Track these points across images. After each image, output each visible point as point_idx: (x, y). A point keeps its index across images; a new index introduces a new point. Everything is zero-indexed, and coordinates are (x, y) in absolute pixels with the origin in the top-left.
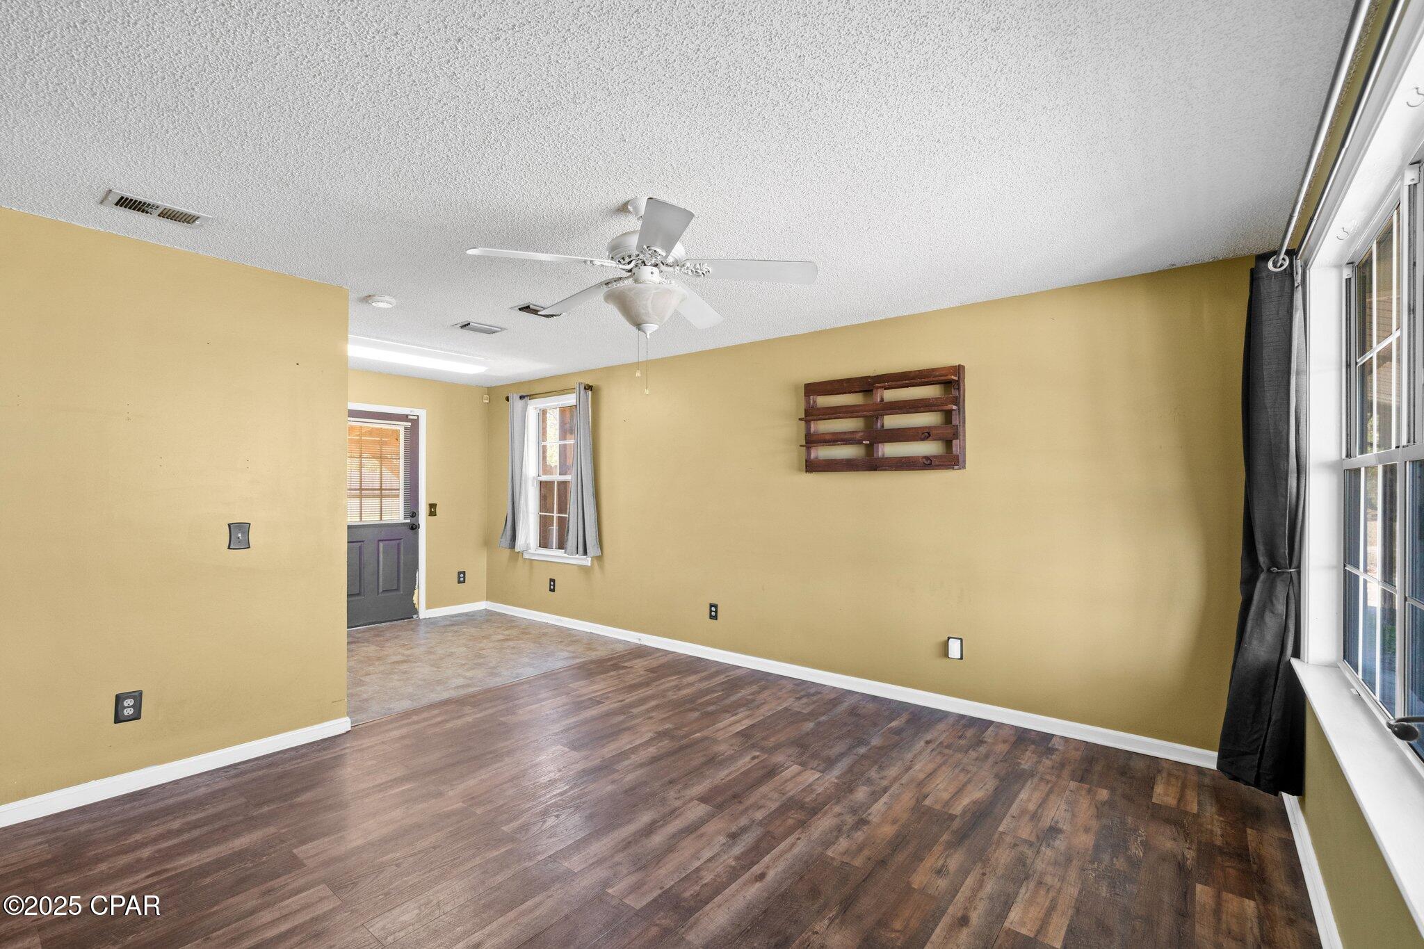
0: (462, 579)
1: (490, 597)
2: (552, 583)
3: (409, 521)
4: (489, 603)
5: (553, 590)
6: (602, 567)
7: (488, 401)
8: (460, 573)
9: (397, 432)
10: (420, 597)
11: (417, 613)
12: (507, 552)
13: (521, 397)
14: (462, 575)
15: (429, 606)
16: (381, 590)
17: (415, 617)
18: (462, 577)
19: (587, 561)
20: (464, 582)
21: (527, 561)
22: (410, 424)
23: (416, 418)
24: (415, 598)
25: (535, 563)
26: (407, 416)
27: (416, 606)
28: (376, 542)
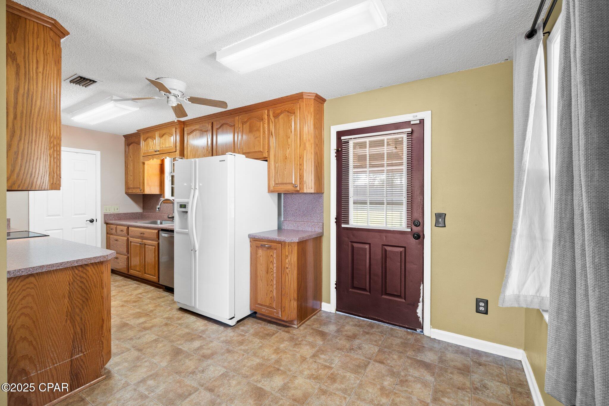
0: (482, 309)
3: (411, 230)
4: (525, 355)
8: (479, 300)
9: (400, 140)
10: (425, 311)
11: (421, 326)
14: (482, 304)
15: (433, 325)
16: (384, 292)
17: (419, 330)
18: (482, 306)
20: (485, 313)
22: (411, 129)
23: (421, 121)
24: (419, 311)
26: (409, 122)
27: (421, 320)
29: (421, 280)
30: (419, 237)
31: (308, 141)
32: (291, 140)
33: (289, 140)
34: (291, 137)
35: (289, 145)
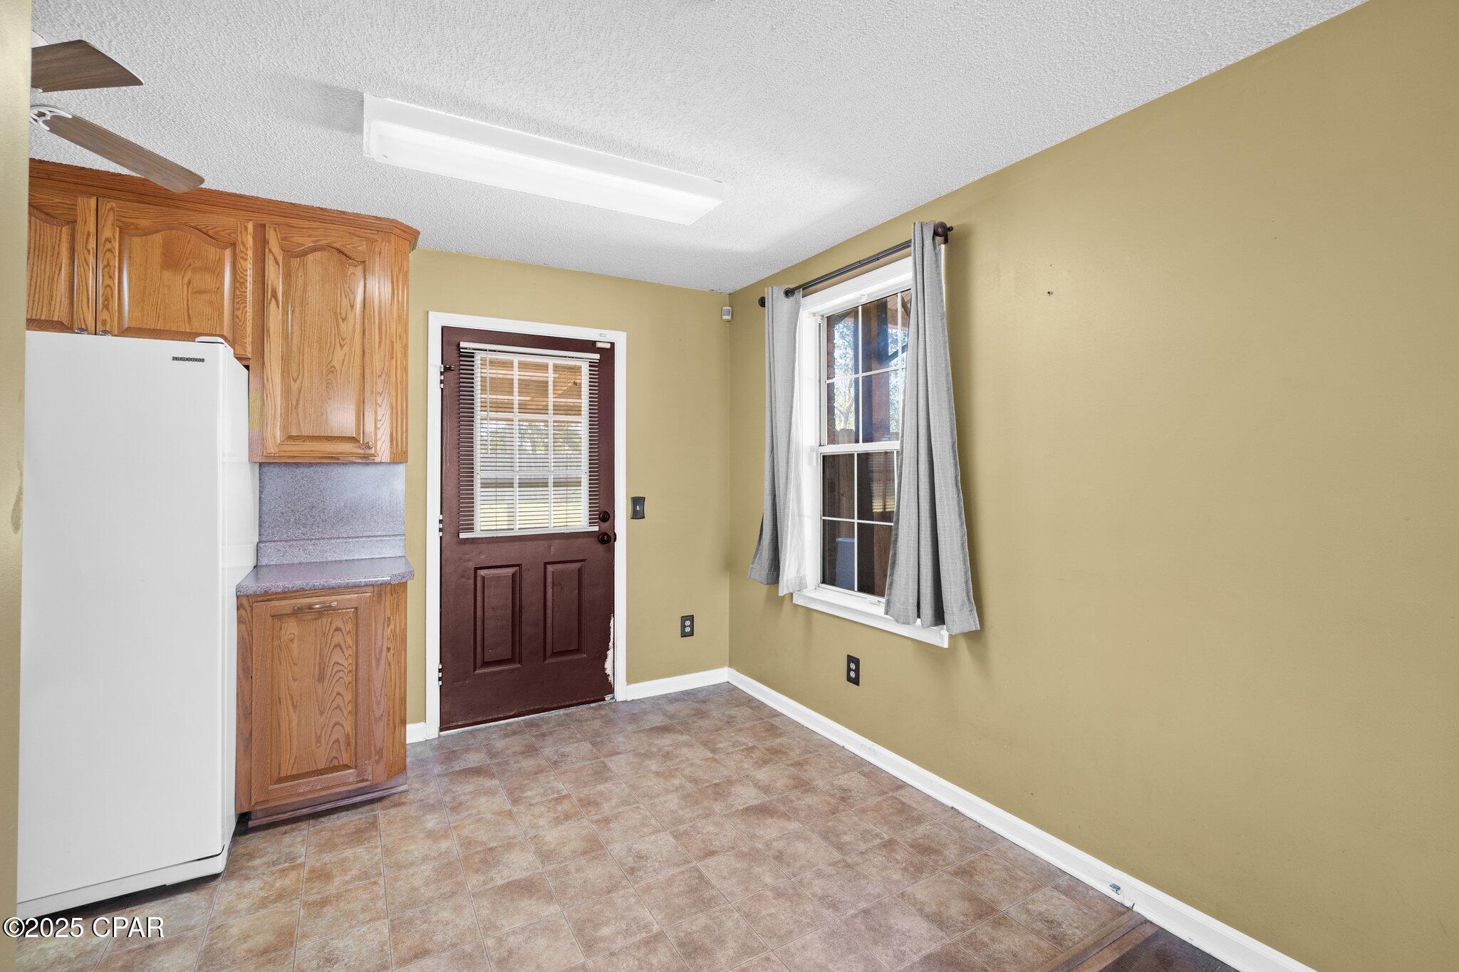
0: (688, 630)
1: (735, 662)
2: (853, 666)
3: (596, 529)
4: (733, 671)
5: (856, 681)
6: (981, 658)
7: (728, 317)
8: (684, 619)
9: (577, 370)
10: (617, 663)
11: (610, 689)
12: (763, 590)
13: (789, 293)
14: (688, 623)
15: (631, 679)
16: (549, 652)
17: (608, 698)
18: (687, 626)
19: (940, 637)
20: (691, 634)
21: (800, 610)
22: (597, 356)
23: (608, 346)
24: (608, 665)
25: (815, 615)
26: (594, 342)
27: (611, 679)
28: (542, 566)
29: (610, 611)
30: (607, 539)
31: (398, 340)
32: (351, 327)
33: (343, 326)
34: (351, 318)
35: (344, 340)
